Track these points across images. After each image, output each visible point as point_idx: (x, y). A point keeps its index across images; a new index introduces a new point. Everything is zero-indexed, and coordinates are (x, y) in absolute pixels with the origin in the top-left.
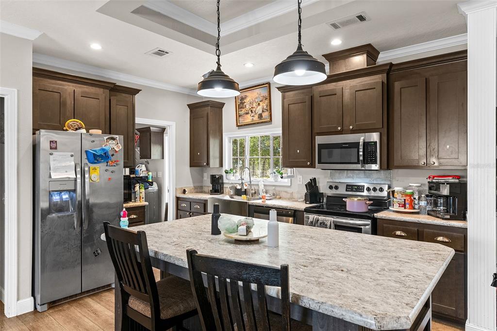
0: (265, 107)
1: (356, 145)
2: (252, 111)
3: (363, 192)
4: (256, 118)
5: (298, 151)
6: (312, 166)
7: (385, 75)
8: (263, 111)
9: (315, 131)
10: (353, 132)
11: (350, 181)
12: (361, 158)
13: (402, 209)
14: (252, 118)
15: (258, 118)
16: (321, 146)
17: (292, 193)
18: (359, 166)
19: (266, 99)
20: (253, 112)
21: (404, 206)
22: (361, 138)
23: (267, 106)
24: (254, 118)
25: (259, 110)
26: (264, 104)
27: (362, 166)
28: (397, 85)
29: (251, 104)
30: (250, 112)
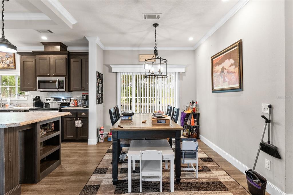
0: (11, 61)
1: (55, 82)
2: (2, 62)
3: (61, 101)
4: (5, 66)
5: (29, 84)
6: (36, 90)
7: (67, 55)
8: (10, 63)
9: (37, 75)
10: (54, 76)
11: (56, 97)
12: (57, 87)
13: (73, 106)
14: (3, 66)
15: (7, 66)
16: (40, 82)
17: (28, 104)
18: (57, 90)
19: (12, 57)
20: (4, 62)
21: (74, 105)
22: (57, 79)
23: (13, 61)
24: (4, 66)
25: (8, 62)
26: (11, 60)
27: (58, 90)
28: (72, 60)
29: (2, 58)
30: (1, 63)
